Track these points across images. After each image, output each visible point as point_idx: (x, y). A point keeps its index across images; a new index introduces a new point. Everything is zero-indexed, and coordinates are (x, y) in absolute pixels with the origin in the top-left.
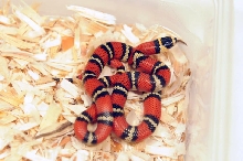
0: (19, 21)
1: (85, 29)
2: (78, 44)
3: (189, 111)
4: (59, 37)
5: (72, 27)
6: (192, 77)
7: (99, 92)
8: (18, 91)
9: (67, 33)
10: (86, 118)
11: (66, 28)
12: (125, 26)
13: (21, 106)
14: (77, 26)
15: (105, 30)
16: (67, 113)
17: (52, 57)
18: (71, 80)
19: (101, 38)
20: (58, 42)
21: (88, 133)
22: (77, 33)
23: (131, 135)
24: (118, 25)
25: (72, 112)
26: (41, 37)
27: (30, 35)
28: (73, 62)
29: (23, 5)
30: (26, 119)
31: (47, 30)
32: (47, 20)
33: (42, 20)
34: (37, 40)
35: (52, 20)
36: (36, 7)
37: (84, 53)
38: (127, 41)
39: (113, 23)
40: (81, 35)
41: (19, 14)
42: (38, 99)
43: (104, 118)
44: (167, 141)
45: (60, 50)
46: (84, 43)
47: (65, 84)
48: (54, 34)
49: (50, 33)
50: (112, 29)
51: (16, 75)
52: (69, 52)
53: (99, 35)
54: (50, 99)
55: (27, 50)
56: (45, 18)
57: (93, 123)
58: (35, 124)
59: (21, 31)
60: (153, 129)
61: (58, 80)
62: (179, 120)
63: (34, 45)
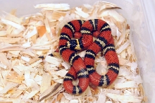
0: (5, 25)
1: (50, 18)
2: (48, 29)
3: (136, 53)
4: (35, 28)
5: (42, 19)
6: (131, 29)
7: (73, 57)
8: (19, 72)
9: (39, 24)
10: (70, 78)
11: (38, 21)
12: (77, 8)
13: (23, 82)
14: (45, 18)
15: (64, 15)
16: (56, 78)
17: (34, 43)
18: (52, 55)
19: (63, 21)
20: (35, 32)
21: (74, 87)
22: (46, 22)
23: (105, 82)
24: (72, 9)
25: (59, 76)
26: (23, 32)
27: (16, 33)
28: (49, 42)
29: (5, 14)
30: (30, 90)
31: (26, 26)
32: (24, 19)
33: (20, 20)
34: (21, 35)
35: (27, 18)
36: (14, 13)
37: (55, 34)
38: (81, 17)
39: (68, 8)
40: (50, 23)
41: (4, 21)
42: (34, 74)
43: (82, 74)
44: (128, 78)
45: (38, 37)
46: (53, 28)
47: (48, 59)
48: (31, 27)
49: (28, 28)
50: (69, 12)
51: (14, 62)
52: (44, 36)
53: (61, 19)
54: (42, 72)
55: (16, 43)
56: (22, 18)
57: (75, 79)
58: (36, 92)
59: (9, 31)
60: (117, 72)
61: (43, 58)
62: (131, 60)
63: (20, 38)
